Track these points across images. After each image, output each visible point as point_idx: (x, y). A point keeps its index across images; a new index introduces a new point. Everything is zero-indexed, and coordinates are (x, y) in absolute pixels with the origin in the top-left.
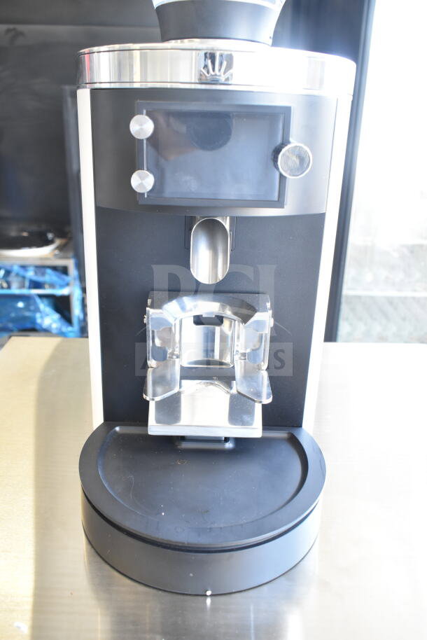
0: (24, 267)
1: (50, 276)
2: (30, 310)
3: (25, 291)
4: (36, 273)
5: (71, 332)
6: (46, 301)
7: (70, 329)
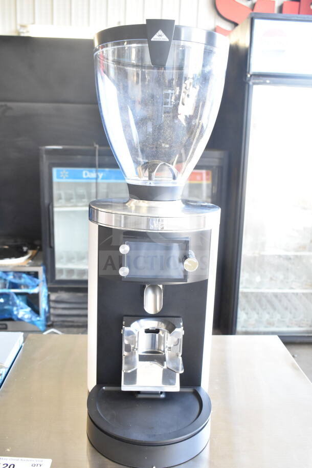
0: (6, 273)
1: (26, 279)
2: (9, 305)
3: (6, 291)
4: (14, 277)
5: (39, 320)
6: (20, 298)
7: (38, 318)
